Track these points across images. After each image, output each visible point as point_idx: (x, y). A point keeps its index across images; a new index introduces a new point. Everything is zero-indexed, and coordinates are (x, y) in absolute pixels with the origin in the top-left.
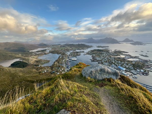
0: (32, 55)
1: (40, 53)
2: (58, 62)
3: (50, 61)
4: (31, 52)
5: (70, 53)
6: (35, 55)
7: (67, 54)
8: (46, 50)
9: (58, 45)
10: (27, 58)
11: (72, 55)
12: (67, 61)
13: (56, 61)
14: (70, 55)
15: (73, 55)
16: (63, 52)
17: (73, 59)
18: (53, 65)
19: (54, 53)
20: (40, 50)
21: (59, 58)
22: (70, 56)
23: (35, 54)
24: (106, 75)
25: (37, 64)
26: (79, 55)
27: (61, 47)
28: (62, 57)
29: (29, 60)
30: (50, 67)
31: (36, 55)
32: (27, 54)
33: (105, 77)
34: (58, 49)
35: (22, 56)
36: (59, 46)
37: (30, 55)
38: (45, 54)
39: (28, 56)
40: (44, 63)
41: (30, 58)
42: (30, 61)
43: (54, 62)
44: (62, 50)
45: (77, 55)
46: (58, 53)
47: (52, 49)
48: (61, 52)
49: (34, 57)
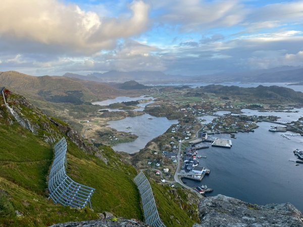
0: (94, 116)
2: (160, 146)
3: (137, 137)
4: (96, 105)
5: (214, 120)
6: (102, 116)
7: (203, 121)
8: (137, 103)
9: (179, 88)
10: (79, 121)
11: (217, 127)
12: (194, 145)
13: (156, 140)
14: (209, 126)
15: (224, 127)
16: (189, 112)
17: (217, 141)
18: (142, 151)
19: (157, 116)
20: (120, 102)
21: (169, 131)
22: (210, 129)
23: (102, 113)
25: (100, 142)
26: (248, 131)
27: (187, 95)
28: (181, 129)
29: (82, 126)
30: (132, 155)
31: (105, 117)
32: (84, 110)
34: (174, 103)
35: (70, 114)
36: (183, 92)
37: (90, 114)
38: (131, 115)
39: (84, 117)
40: (120, 142)
41: (88, 123)
42: (83, 130)
43: (148, 144)
44: (188, 106)
45: (240, 129)
46: (169, 117)
47: (155, 100)
48: (182, 113)
49: (96, 122)
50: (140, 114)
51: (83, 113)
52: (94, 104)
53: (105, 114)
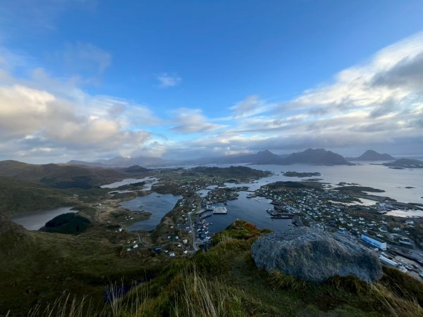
0: (105, 199)
1: (126, 191)
2: (174, 220)
3: (151, 214)
4: (106, 188)
5: (209, 193)
6: (113, 198)
7: (201, 194)
8: (143, 183)
9: (176, 170)
10: (91, 205)
11: (212, 198)
12: (200, 215)
13: (169, 215)
14: (206, 198)
15: (218, 198)
16: (189, 188)
17: (216, 209)
18: (158, 227)
19: (164, 193)
21: (177, 205)
22: (208, 200)
23: (113, 195)
24: (334, 265)
25: (116, 224)
26: (234, 199)
27: (183, 174)
28: (187, 203)
29: (95, 210)
30: (150, 232)
31: (117, 199)
32: (94, 194)
33: (331, 271)
34: (175, 182)
35: (80, 199)
36: (180, 172)
37: (100, 197)
38: (141, 194)
39: (94, 200)
40: (135, 221)
41: (100, 206)
42: (97, 213)
43: (163, 220)
44: (187, 183)
45: (229, 198)
46: (175, 193)
47: (159, 180)
48: (183, 189)
49: (109, 204)
50: (148, 193)
51: (94, 197)
52: (103, 187)
53: (116, 196)
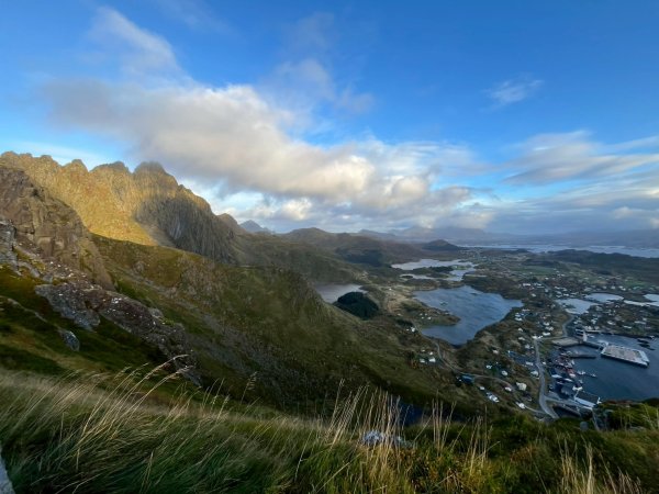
0: (396, 282)
2: (502, 341)
3: (459, 320)
4: (397, 269)
5: (592, 309)
6: (405, 284)
7: (569, 307)
8: (449, 269)
9: (512, 253)
10: (380, 288)
11: (602, 322)
12: (564, 348)
13: (492, 329)
15: (619, 324)
16: (538, 291)
17: (611, 348)
18: (470, 344)
19: (485, 290)
21: (510, 316)
22: (590, 324)
23: (406, 280)
25: (407, 320)
27: (528, 262)
28: (530, 317)
29: (384, 295)
30: (456, 347)
31: (410, 285)
32: (384, 274)
34: (508, 274)
35: (370, 278)
36: (520, 258)
37: (391, 279)
38: (445, 285)
39: (384, 282)
40: (434, 323)
41: (390, 291)
42: (386, 300)
43: (480, 334)
44: (535, 280)
45: (657, 332)
46: (506, 293)
47: (477, 268)
48: (526, 290)
49: (400, 290)
50: (457, 285)
51: (383, 278)
52: (394, 266)
53: (410, 282)
